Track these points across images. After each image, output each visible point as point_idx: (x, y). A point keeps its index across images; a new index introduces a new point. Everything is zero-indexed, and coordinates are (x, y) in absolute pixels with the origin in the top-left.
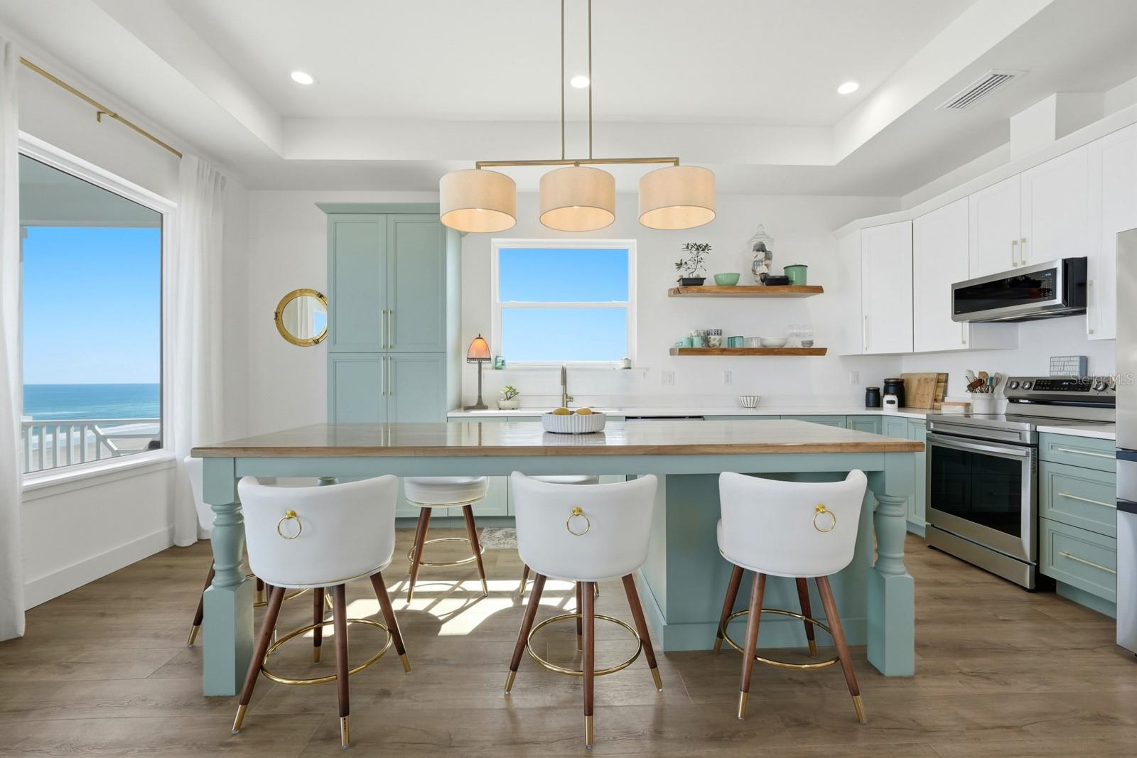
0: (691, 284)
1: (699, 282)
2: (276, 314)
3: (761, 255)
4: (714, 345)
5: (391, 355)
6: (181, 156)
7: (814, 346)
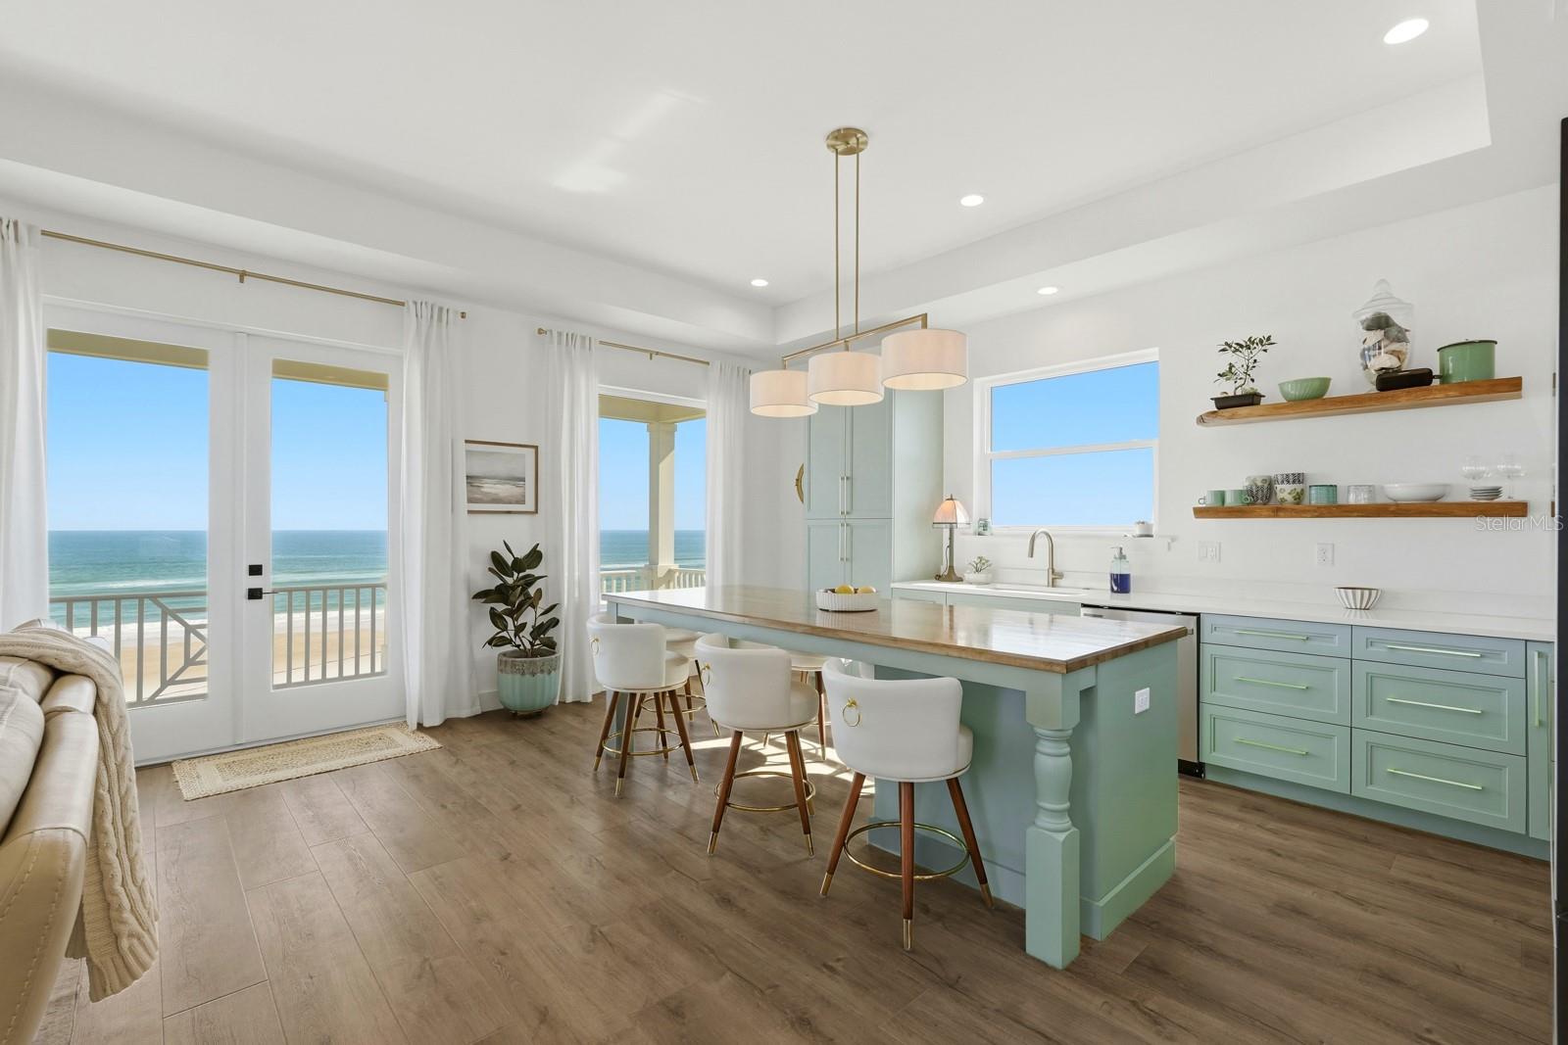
0: (1238, 403)
1: (1251, 399)
2: (797, 480)
3: (1378, 335)
4: (1283, 500)
5: (849, 522)
6: (708, 363)
7: (1503, 498)
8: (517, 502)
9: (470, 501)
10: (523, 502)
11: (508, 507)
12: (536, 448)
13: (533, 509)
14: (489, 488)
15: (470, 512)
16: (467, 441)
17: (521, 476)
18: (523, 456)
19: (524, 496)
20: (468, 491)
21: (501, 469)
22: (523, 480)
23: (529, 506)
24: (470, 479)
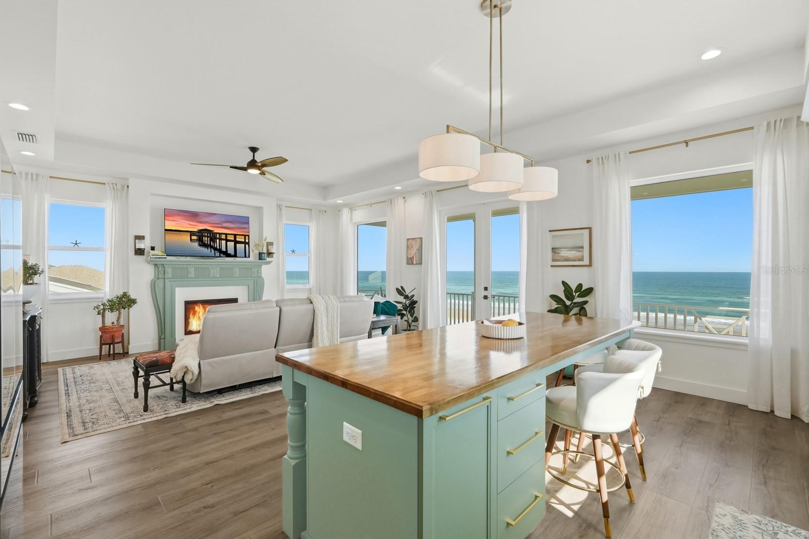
8: (579, 260)
9: (553, 260)
10: (582, 260)
11: (574, 263)
12: (590, 229)
13: (588, 264)
14: (564, 253)
15: (552, 266)
16: (550, 231)
17: (581, 245)
18: (582, 234)
19: (583, 257)
20: (553, 256)
21: (571, 243)
22: (582, 248)
23: (586, 262)
24: (554, 250)
